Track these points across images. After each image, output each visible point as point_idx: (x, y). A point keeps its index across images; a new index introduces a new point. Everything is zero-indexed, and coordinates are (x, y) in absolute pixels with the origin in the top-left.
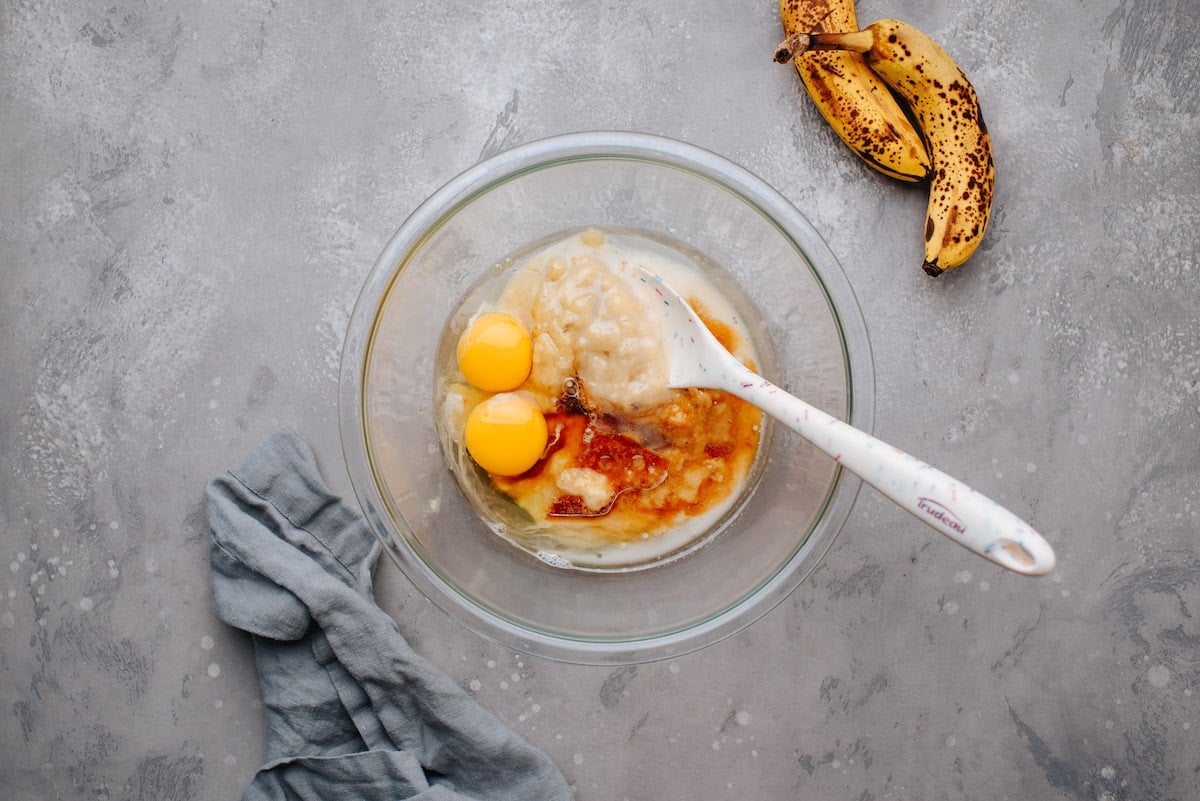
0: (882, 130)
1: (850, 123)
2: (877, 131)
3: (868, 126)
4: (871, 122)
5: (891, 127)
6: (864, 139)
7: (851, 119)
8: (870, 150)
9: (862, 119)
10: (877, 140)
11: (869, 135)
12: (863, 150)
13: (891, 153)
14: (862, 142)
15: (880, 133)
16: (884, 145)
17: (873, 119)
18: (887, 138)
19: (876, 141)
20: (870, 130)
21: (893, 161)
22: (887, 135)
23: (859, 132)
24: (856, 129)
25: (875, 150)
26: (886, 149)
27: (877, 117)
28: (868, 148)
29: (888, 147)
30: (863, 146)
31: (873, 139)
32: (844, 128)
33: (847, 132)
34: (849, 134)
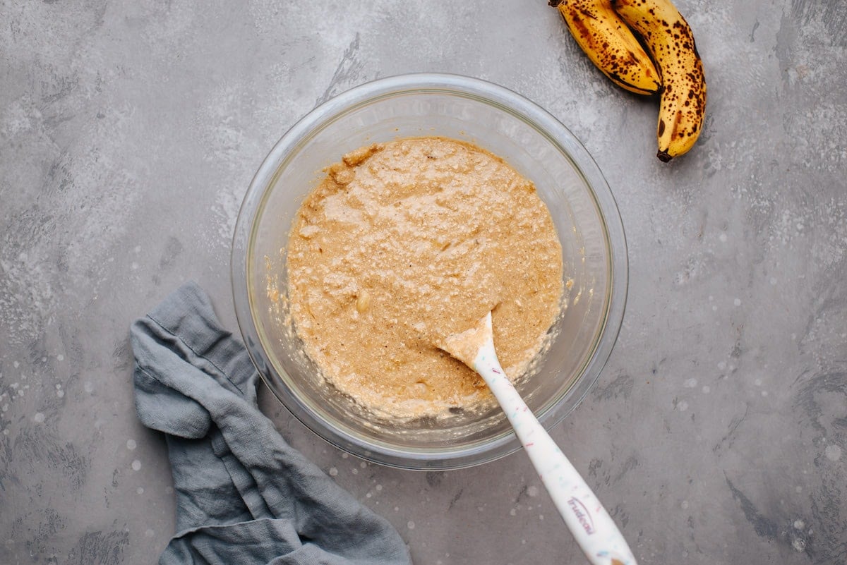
0: (626, 57)
1: (602, 52)
2: (622, 58)
3: (615, 54)
4: (617, 51)
5: (632, 54)
6: (613, 63)
7: (603, 49)
8: (617, 72)
9: (611, 49)
10: (622, 64)
11: (616, 61)
12: (612, 72)
13: (632, 73)
14: (611, 66)
15: (624, 59)
16: (627, 68)
17: (619, 49)
18: (629, 62)
19: (621, 65)
20: (617, 57)
21: (634, 80)
22: (629, 60)
23: (609, 59)
24: (607, 57)
25: (621, 72)
26: (628, 70)
27: (622, 48)
28: (615, 70)
29: (630, 69)
30: (612, 69)
31: (619, 63)
32: (598, 57)
33: (600, 59)
34: (602, 61)
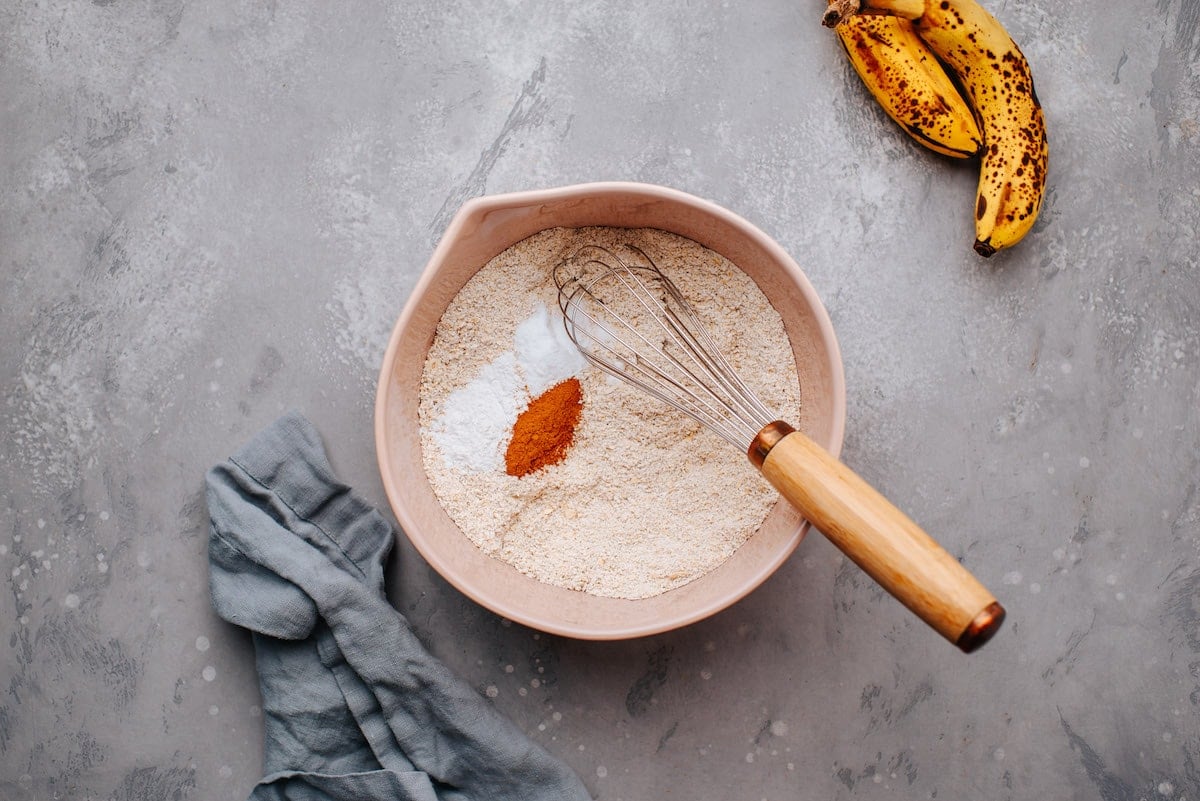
0: (932, 103)
1: (897, 94)
2: (926, 103)
3: (917, 98)
4: (920, 94)
5: (941, 99)
6: (913, 111)
7: (899, 90)
8: (918, 124)
9: (911, 90)
10: (927, 112)
11: (918, 108)
12: (911, 123)
13: (941, 126)
14: (910, 115)
15: (930, 105)
16: (934, 118)
17: (923, 90)
18: (937, 110)
19: (925, 114)
20: (919, 102)
21: (943, 135)
22: (937, 107)
23: (908, 104)
24: (904, 101)
25: (924, 123)
26: (936, 122)
27: (927, 89)
28: (916, 121)
29: (938, 119)
30: (911, 119)
31: (922, 111)
32: (892, 100)
33: (894, 104)
34: (897, 107)
